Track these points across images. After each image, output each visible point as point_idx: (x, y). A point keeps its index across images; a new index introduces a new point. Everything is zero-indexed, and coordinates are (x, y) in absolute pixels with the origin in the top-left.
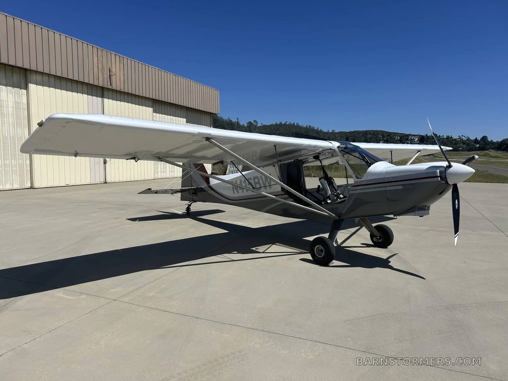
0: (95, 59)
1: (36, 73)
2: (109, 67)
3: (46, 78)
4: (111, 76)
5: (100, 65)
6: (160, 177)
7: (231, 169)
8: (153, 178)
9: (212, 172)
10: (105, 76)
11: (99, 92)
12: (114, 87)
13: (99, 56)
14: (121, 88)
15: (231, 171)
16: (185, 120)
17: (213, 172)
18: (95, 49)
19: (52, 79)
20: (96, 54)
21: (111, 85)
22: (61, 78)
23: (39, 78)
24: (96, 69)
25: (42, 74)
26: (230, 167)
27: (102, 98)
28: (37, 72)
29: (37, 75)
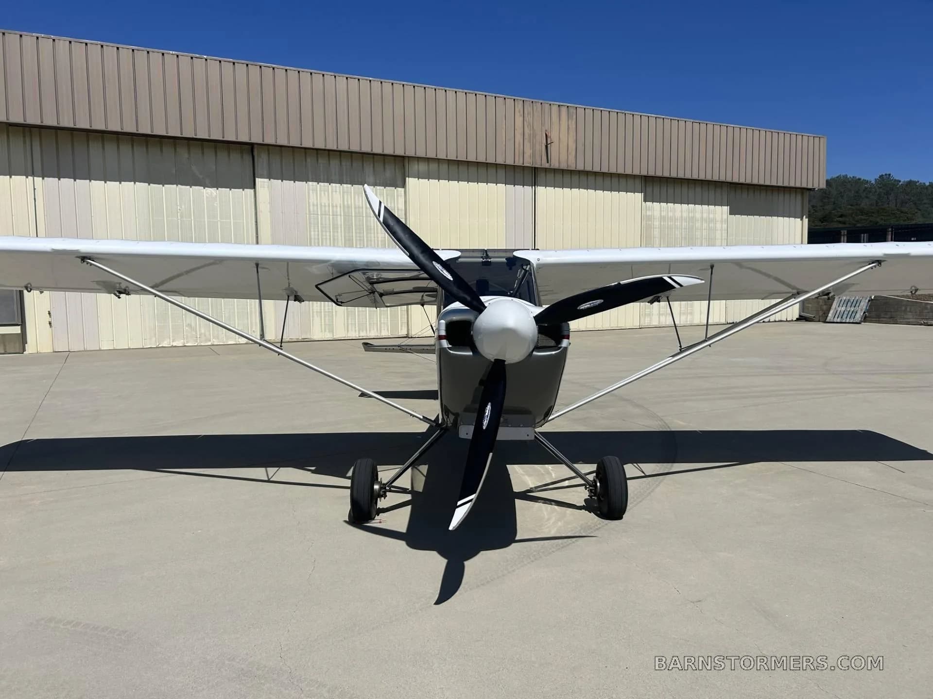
0: (519, 120)
1: (418, 161)
2: (546, 131)
3: (434, 166)
4: (549, 146)
5: (527, 131)
6: (655, 323)
7: (839, 309)
8: (637, 324)
9: (800, 316)
10: (538, 147)
11: (529, 177)
12: (555, 164)
13: (526, 115)
14: (569, 164)
15: (838, 312)
16: (726, 209)
17: (803, 314)
18: (518, 104)
19: (444, 168)
20: (519, 112)
21: (548, 162)
22: (458, 163)
23: (423, 167)
24: (519, 137)
25: (428, 160)
26: (838, 305)
27: (533, 187)
28: (419, 159)
29: (420, 164)
